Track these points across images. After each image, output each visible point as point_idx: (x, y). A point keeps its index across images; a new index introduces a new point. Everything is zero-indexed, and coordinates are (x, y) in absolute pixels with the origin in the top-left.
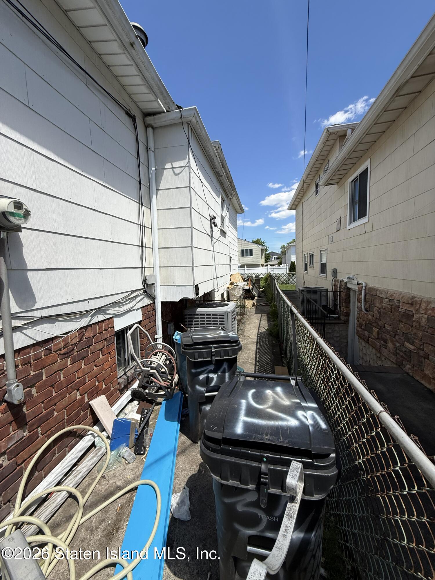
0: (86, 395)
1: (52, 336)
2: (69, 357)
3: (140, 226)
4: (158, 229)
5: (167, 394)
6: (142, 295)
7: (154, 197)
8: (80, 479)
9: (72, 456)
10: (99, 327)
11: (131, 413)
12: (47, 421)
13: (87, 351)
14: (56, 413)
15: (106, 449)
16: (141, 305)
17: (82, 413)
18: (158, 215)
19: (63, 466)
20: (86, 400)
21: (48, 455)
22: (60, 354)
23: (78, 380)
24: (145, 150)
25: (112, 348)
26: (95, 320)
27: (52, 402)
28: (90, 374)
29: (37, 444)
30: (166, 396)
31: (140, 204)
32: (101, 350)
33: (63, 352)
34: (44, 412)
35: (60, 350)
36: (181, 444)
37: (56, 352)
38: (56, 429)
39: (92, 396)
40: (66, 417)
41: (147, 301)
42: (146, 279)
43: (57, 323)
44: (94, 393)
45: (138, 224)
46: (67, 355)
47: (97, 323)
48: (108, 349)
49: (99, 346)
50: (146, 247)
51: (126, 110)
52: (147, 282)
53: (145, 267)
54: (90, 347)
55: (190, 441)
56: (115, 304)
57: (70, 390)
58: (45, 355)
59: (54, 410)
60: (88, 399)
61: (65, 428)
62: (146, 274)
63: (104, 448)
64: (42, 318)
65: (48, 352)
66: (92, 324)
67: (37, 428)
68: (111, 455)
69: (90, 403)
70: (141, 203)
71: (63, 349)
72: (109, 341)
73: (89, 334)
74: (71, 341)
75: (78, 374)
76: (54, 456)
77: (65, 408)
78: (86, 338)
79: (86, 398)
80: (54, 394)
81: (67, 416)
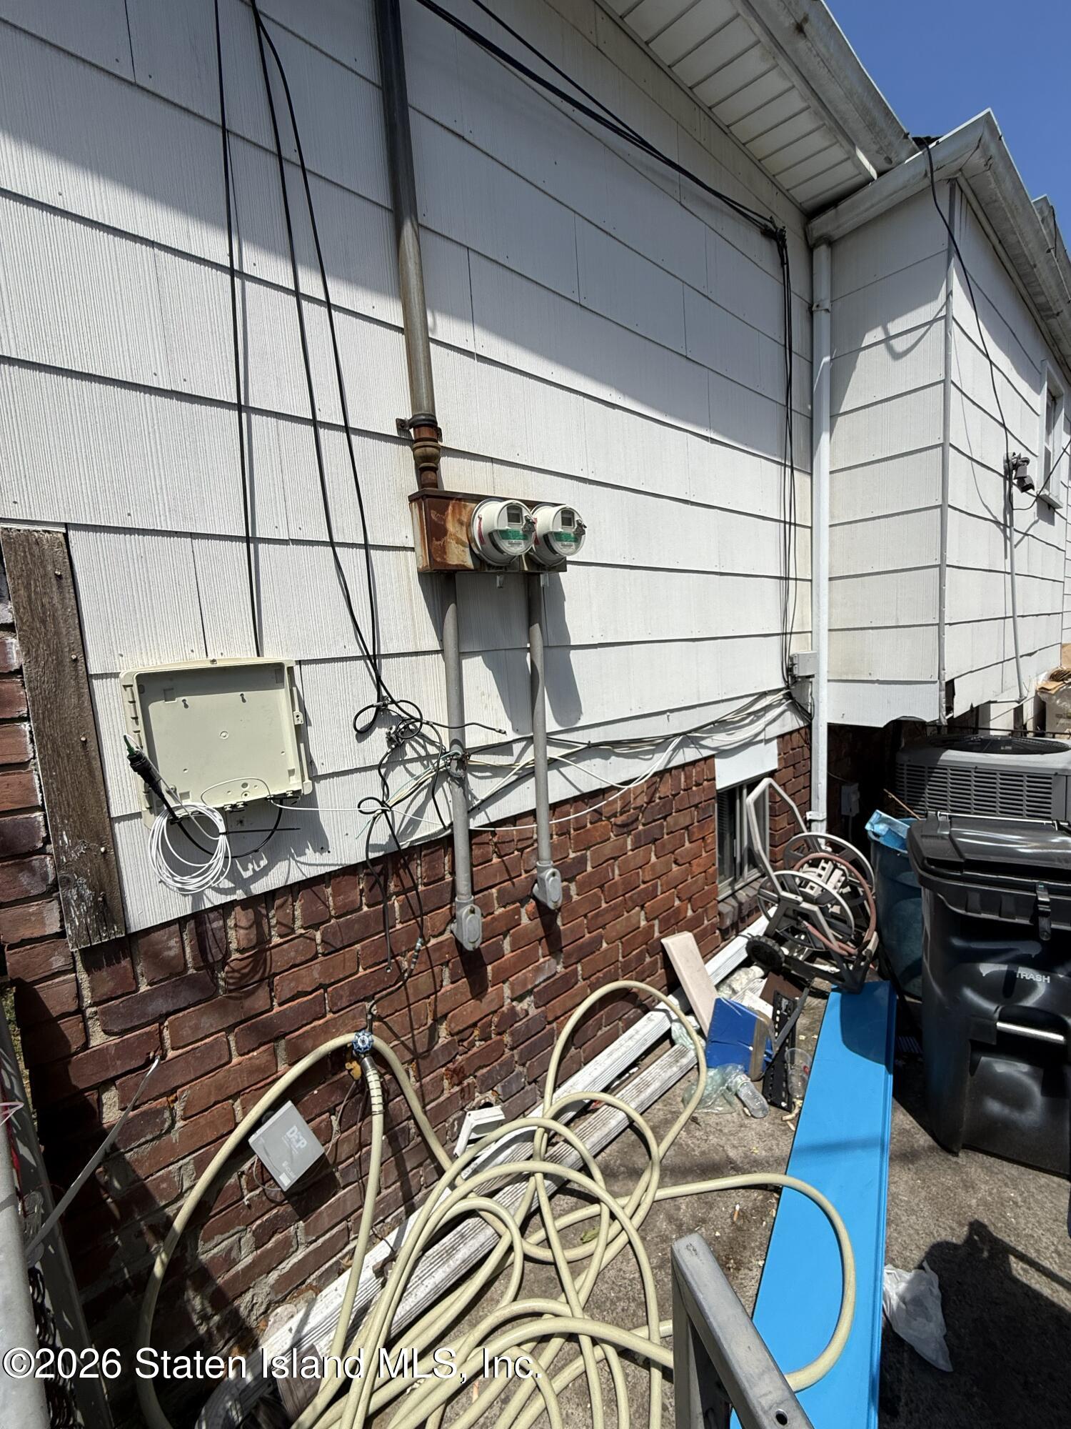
0: (656, 922)
1: (604, 786)
2: (629, 833)
3: (782, 524)
4: (831, 526)
5: (846, 976)
6: (780, 705)
7: (825, 437)
8: (649, 1098)
9: (631, 1043)
10: (685, 775)
11: (749, 993)
12: (591, 957)
13: (661, 826)
14: (605, 945)
15: (697, 1057)
16: (776, 730)
17: (648, 959)
18: (832, 487)
19: (615, 1056)
20: (657, 934)
21: (590, 1022)
22: (615, 824)
23: (643, 886)
24: (805, 314)
25: (709, 828)
26: (679, 760)
27: (600, 921)
28: (664, 878)
29: (576, 995)
30: (842, 980)
31: (785, 466)
32: (686, 828)
33: (619, 820)
34: (587, 935)
35: (615, 815)
36: (899, 1134)
37: (608, 818)
38: (604, 974)
39: (668, 930)
40: (621, 959)
41: (791, 722)
42: (793, 665)
43: (613, 758)
44: (673, 924)
45: (779, 521)
46: (626, 828)
47: (683, 767)
48: (701, 828)
49: (684, 819)
50: (796, 579)
51: (763, 222)
52: (796, 672)
53: (791, 633)
54: (668, 819)
55: (929, 1138)
56: (721, 725)
57: (630, 903)
58: (591, 823)
59: (601, 937)
60: (660, 933)
61: (617, 980)
62: (793, 651)
63: (692, 1054)
64: (590, 746)
65: (597, 816)
66: (672, 769)
67: (576, 963)
68: (708, 1076)
69: (663, 941)
70: (788, 463)
71: (621, 815)
72: (705, 810)
73: (665, 789)
74: (635, 799)
75: (643, 872)
76: (600, 1029)
77: (620, 939)
78: (660, 798)
79: (656, 929)
80: (604, 905)
81: (623, 957)
